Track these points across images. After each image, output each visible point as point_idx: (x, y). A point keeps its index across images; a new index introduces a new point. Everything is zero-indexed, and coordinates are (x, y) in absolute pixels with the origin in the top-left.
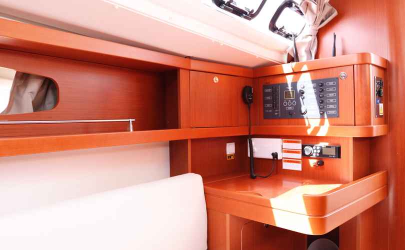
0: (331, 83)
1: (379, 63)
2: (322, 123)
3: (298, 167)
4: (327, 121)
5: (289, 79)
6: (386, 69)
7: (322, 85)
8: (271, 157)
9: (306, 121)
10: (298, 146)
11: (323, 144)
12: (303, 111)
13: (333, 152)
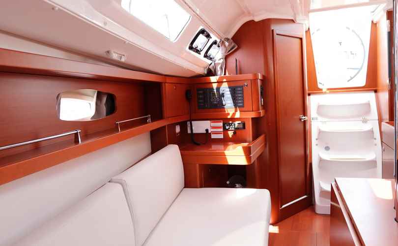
0: (239, 89)
1: (261, 79)
2: (236, 111)
3: (221, 136)
4: (238, 109)
5: (215, 86)
7: (234, 89)
8: (205, 132)
9: (226, 110)
10: (221, 124)
13: (241, 126)
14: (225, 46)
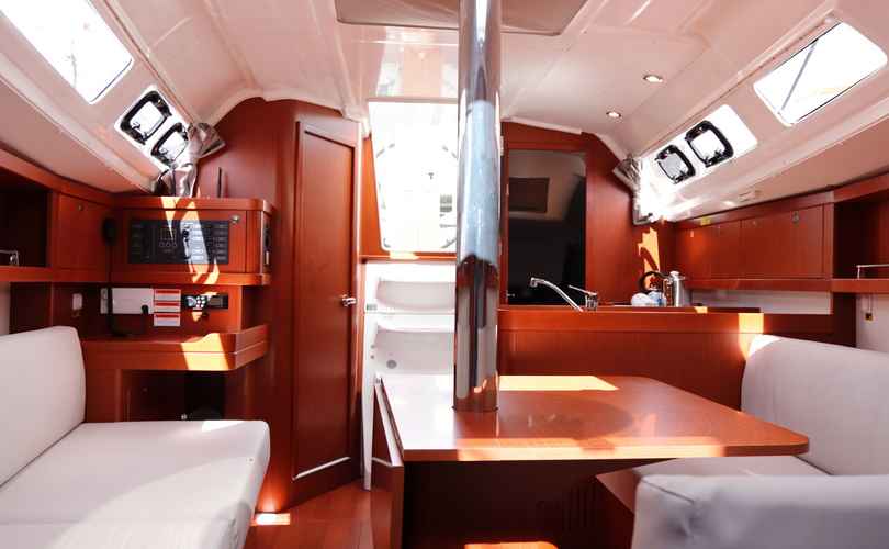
0: (221, 226)
1: (268, 211)
2: (210, 270)
3: (176, 322)
4: (216, 267)
5: (170, 216)
6: (273, 216)
7: (212, 227)
8: (140, 311)
9: (190, 266)
10: (177, 297)
11: (209, 295)
12: (187, 255)
13: (220, 302)
14: (199, 138)
